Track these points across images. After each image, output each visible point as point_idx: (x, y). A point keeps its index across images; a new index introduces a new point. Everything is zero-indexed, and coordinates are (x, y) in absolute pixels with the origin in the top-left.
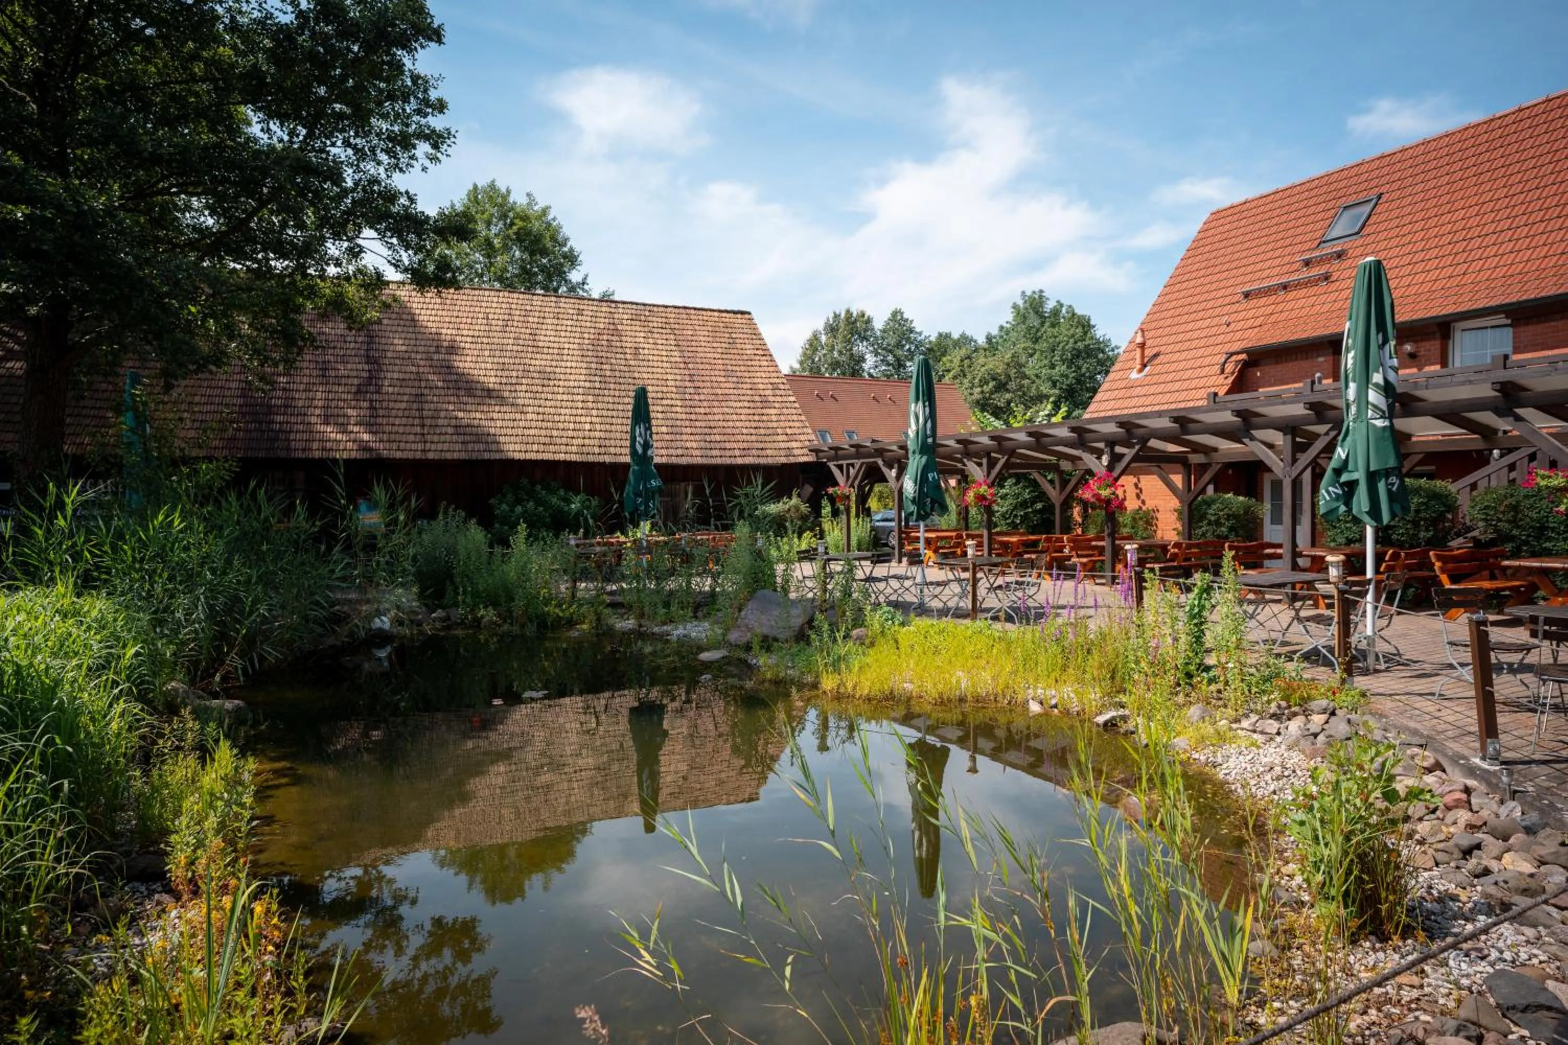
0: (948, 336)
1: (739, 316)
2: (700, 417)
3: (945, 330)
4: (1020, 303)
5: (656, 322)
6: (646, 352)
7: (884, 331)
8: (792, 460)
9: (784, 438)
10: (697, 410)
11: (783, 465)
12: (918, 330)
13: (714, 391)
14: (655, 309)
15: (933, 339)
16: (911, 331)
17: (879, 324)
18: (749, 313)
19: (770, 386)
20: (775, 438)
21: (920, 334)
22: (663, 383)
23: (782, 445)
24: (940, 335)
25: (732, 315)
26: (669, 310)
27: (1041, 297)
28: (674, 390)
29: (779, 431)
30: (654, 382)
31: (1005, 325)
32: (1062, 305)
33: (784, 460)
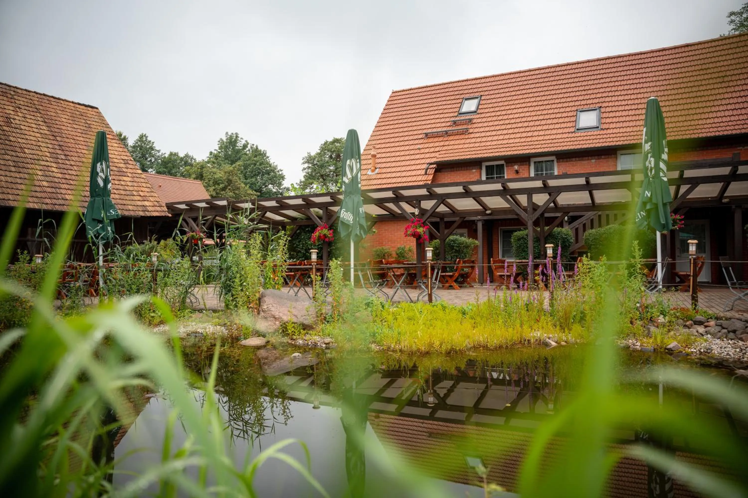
0: (176, 154)
1: (89, 109)
2: (73, 177)
3: (174, 151)
4: (224, 139)
5: (21, 101)
6: (18, 122)
7: (134, 147)
8: (148, 214)
9: (139, 198)
10: (70, 172)
11: (142, 217)
12: (157, 148)
13: (81, 160)
14: (20, 91)
15: (167, 156)
16: (152, 148)
17: (131, 142)
18: (97, 108)
19: (122, 161)
20: (132, 198)
21: (159, 151)
22: (37, 148)
23: (139, 203)
24: (171, 154)
25: (83, 107)
26: (31, 94)
27: (237, 137)
28: (48, 154)
29: (135, 193)
30: (29, 146)
31: (213, 151)
32: (248, 144)
33: (142, 214)
